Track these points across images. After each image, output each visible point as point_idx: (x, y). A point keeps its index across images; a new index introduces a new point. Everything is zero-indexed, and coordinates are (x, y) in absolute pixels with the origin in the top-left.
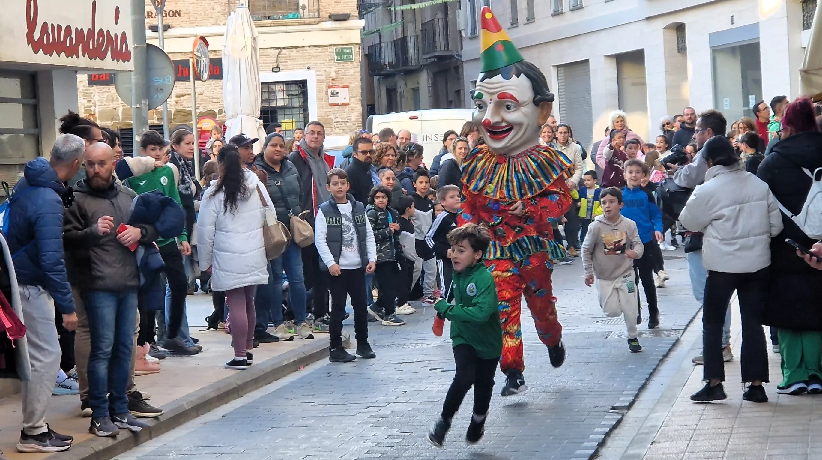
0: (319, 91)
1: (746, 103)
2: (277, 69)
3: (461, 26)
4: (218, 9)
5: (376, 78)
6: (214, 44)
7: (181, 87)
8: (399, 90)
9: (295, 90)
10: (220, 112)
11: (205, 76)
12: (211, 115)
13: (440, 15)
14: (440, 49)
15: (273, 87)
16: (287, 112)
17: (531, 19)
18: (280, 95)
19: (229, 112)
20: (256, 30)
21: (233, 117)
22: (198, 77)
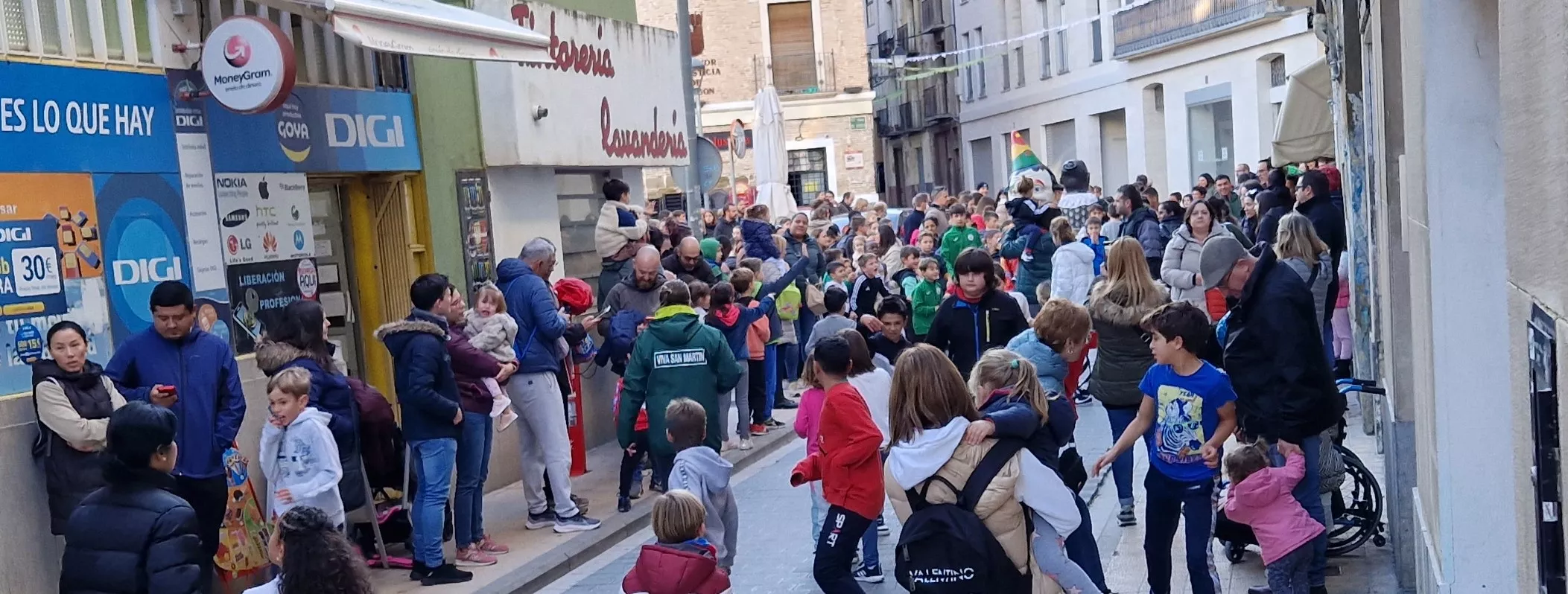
0: (836, 156)
1: (1219, 154)
2: (799, 138)
3: (959, 92)
4: (746, 85)
5: (884, 139)
8: (904, 150)
9: (816, 155)
10: (751, 177)
12: (744, 180)
13: (940, 82)
14: (941, 113)
15: (797, 154)
16: (810, 175)
17: (1021, 83)
18: (803, 161)
19: (759, 179)
20: (781, 105)
21: (763, 183)
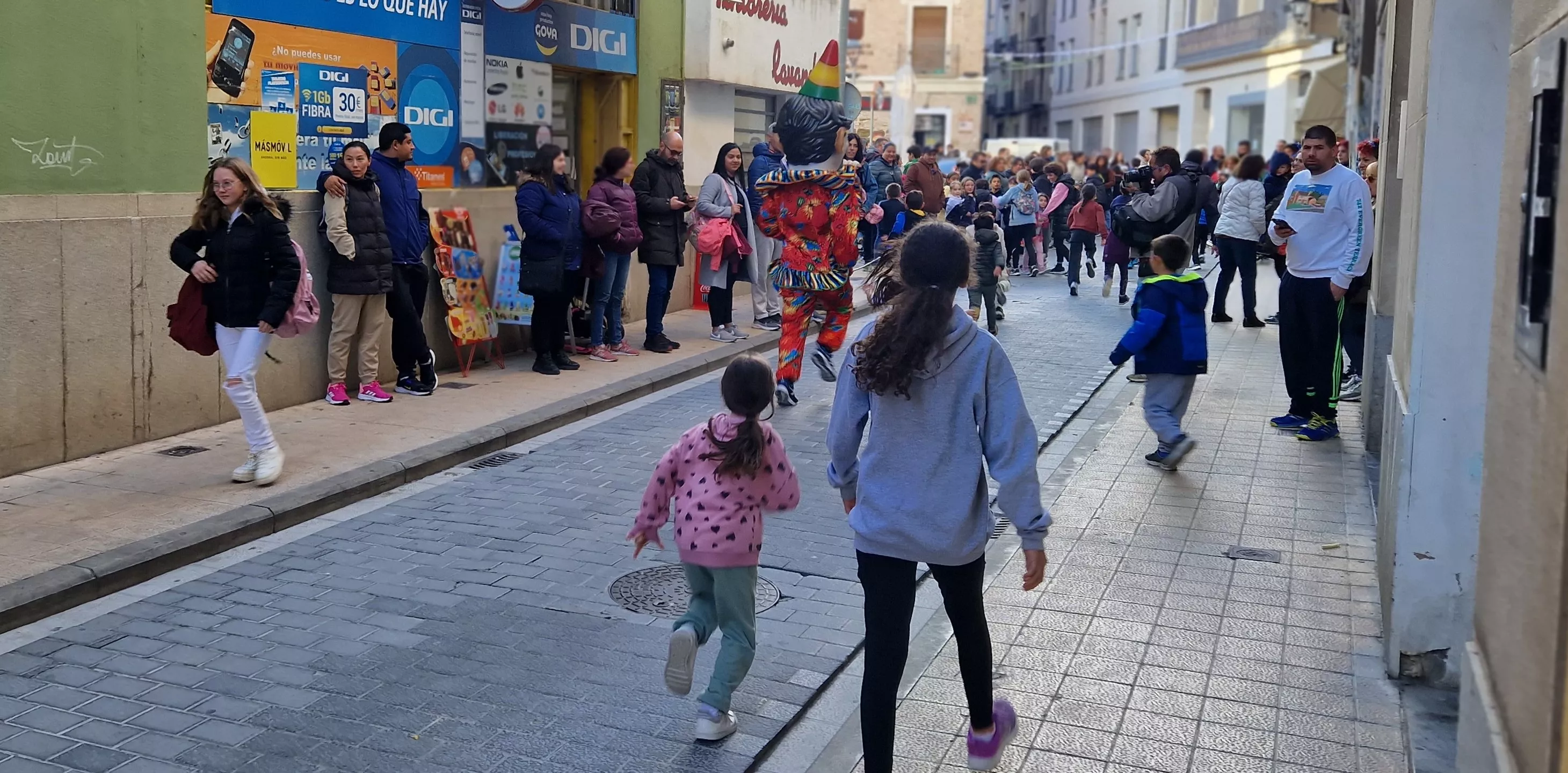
0: (953, 123)
2: (926, 106)
3: (1052, 84)
4: (891, 65)
6: (888, 88)
7: (863, 114)
8: (1006, 124)
9: (937, 121)
11: (880, 107)
13: (1038, 75)
14: (1036, 100)
15: (923, 118)
16: (932, 134)
18: (927, 124)
20: (916, 81)
22: (875, 108)
